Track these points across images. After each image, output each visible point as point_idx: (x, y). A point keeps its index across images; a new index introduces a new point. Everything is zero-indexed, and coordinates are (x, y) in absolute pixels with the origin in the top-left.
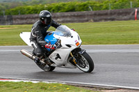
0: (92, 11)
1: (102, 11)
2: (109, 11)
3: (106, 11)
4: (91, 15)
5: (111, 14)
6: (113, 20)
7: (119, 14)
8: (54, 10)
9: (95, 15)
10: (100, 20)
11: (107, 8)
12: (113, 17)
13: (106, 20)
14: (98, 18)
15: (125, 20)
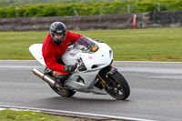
0: (78, 17)
1: (91, 17)
2: (100, 17)
3: (97, 16)
4: (77, 22)
5: (103, 20)
6: (105, 28)
7: (113, 21)
8: (28, 14)
9: (82, 21)
10: (89, 28)
11: (97, 13)
12: (105, 24)
13: (96, 28)
14: (85, 25)
15: (120, 28)
